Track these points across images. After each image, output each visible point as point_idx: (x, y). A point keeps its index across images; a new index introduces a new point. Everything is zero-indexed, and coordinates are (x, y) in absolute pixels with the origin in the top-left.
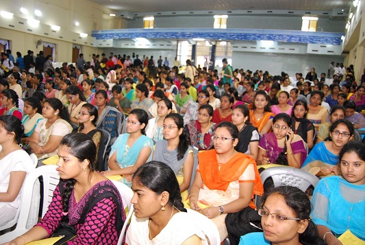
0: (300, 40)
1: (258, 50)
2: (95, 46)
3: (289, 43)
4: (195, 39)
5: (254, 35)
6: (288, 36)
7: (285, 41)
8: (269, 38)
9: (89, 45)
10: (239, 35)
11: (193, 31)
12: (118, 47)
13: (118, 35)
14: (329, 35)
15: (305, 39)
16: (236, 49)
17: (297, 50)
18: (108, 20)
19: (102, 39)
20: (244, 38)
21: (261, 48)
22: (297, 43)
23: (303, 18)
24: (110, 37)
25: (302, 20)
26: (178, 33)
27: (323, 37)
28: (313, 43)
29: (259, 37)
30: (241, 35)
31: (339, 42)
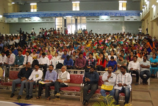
0: (121, 15)
1: (100, 21)
2: (6, 22)
3: (116, 16)
4: (66, 17)
5: (98, 13)
6: (115, 13)
7: (114, 16)
8: (106, 15)
9: (3, 22)
10: (90, 14)
11: (66, 12)
12: (21, 22)
13: (21, 15)
14: (134, 12)
15: (123, 14)
16: (88, 21)
17: (120, 20)
18: (10, 6)
19: (10, 18)
20: (94, 15)
21: (102, 20)
22: (120, 16)
23: (119, 2)
24: (16, 17)
25: (119, 3)
26: (57, 14)
27: (131, 13)
28: (127, 16)
29: (101, 14)
30: (91, 13)
31: (139, 15)
